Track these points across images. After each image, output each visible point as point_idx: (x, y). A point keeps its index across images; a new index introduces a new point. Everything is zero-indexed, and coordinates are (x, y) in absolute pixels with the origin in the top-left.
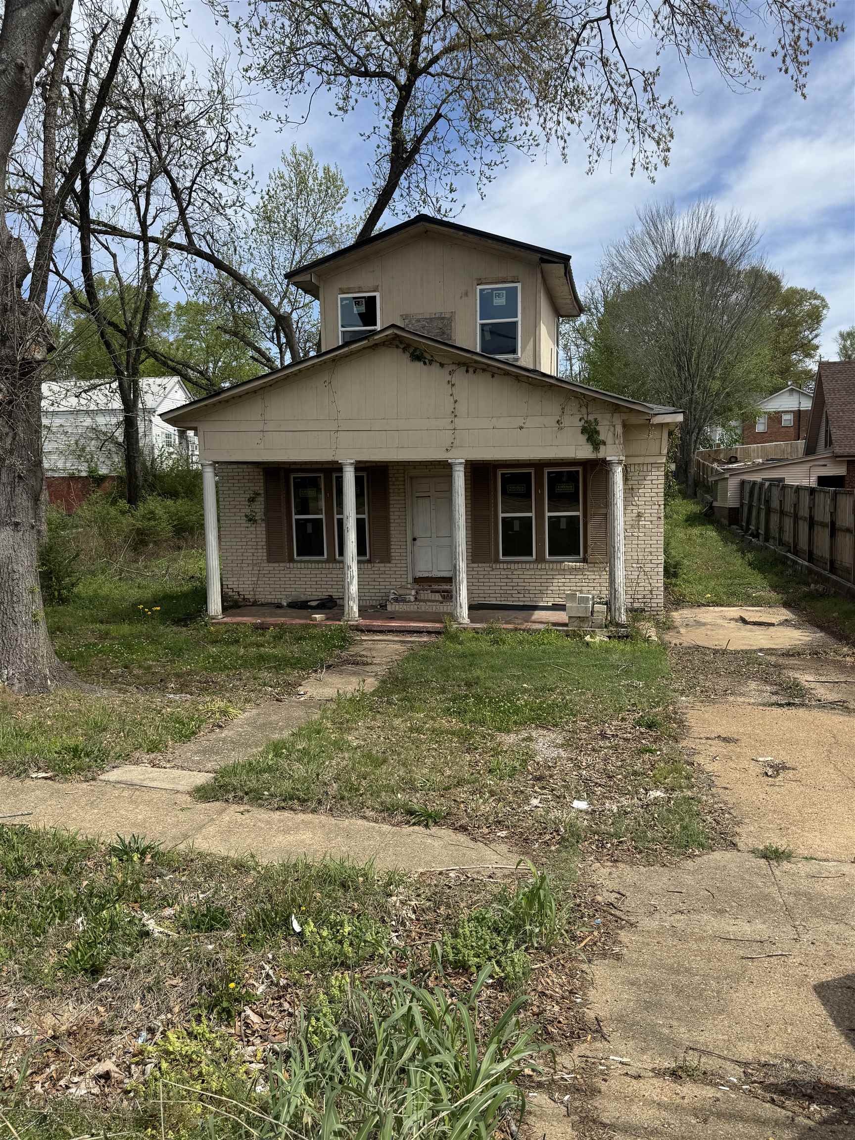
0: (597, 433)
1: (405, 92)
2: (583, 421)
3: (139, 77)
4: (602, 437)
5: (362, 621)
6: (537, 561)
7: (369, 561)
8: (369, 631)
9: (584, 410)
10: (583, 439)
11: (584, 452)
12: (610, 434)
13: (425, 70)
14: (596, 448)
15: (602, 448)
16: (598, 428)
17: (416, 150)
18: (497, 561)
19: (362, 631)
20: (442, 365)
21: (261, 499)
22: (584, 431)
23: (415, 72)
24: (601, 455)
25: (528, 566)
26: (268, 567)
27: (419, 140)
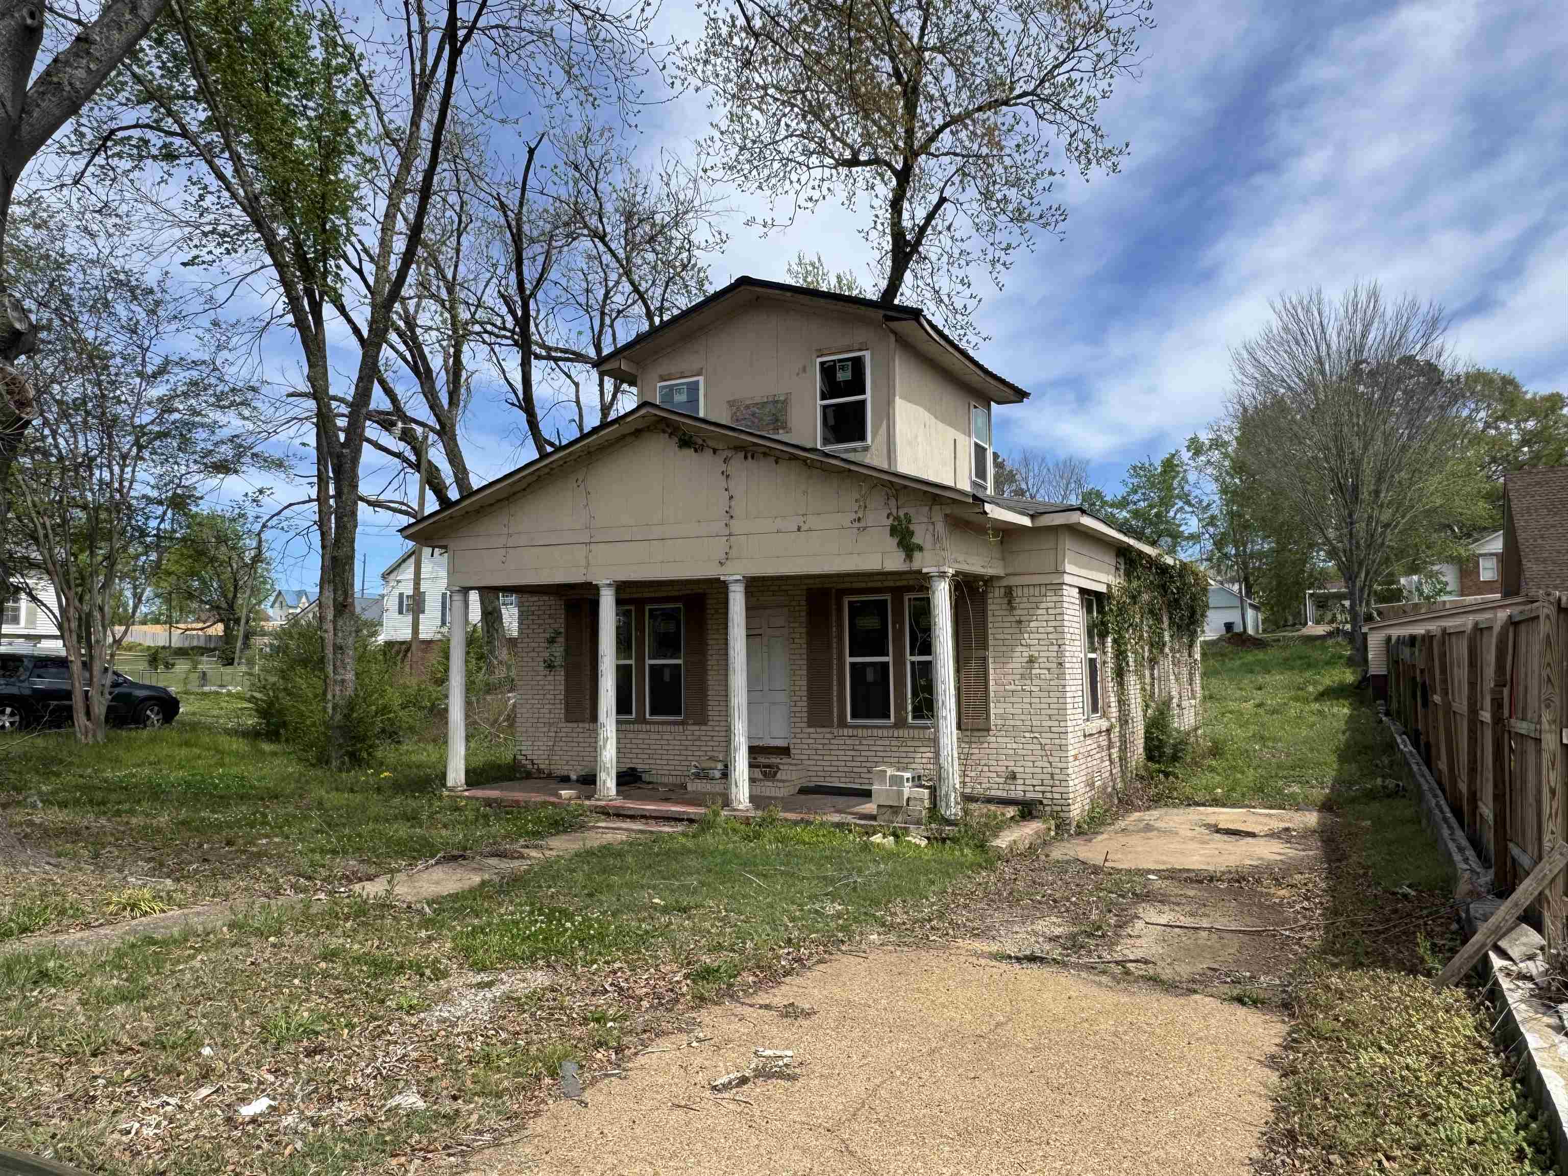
0: (912, 534)
1: (904, 176)
2: (890, 521)
3: (595, 190)
4: (917, 540)
5: (619, 802)
6: (896, 726)
7: (683, 723)
8: (618, 815)
9: (893, 502)
10: (892, 542)
11: (894, 562)
12: (929, 537)
13: (924, 148)
14: (909, 557)
15: (917, 555)
16: (912, 527)
17: (918, 242)
18: (843, 724)
19: (608, 814)
20: (715, 451)
21: (561, 639)
22: (893, 531)
23: (911, 154)
24: (916, 565)
25: (880, 732)
26: (566, 727)
27: (922, 230)
